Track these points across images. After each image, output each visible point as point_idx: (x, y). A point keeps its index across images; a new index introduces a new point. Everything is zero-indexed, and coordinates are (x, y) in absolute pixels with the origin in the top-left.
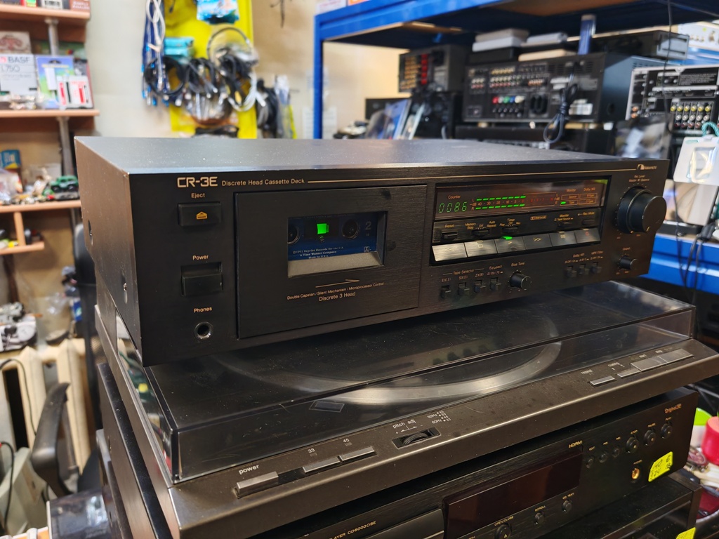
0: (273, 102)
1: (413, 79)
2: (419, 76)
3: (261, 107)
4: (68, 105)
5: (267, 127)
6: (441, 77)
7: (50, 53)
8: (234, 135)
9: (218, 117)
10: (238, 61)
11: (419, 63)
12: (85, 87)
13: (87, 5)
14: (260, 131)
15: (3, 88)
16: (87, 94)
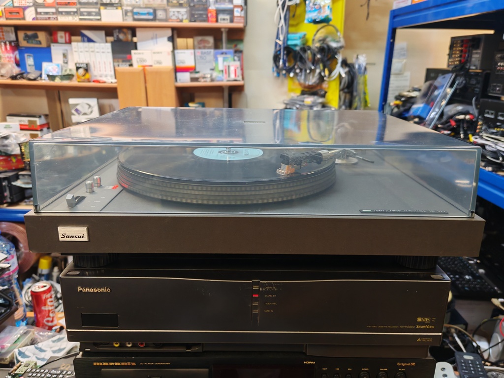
0: (351, 73)
1: (457, 58)
2: (461, 56)
3: (343, 78)
4: (228, 79)
5: (346, 90)
6: (476, 57)
7: (222, 48)
8: (324, 96)
9: (314, 85)
10: (329, 48)
11: (462, 46)
12: (238, 68)
13: (243, 19)
14: (341, 92)
15: (197, 70)
16: (239, 72)
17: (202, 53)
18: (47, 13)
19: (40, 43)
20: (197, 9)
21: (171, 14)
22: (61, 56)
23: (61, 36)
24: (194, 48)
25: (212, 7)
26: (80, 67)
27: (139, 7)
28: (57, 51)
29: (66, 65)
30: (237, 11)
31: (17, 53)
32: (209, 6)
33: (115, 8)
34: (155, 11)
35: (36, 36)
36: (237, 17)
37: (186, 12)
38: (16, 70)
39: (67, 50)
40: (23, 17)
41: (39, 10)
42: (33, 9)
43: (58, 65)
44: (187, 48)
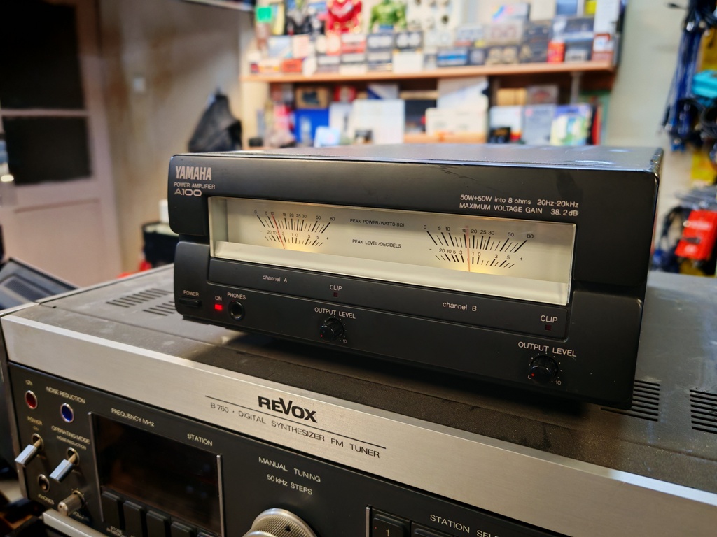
7: (570, 103)
13: (610, 55)
17: (536, 111)
18: (329, 65)
19: (318, 103)
21: (493, 57)
22: (342, 120)
23: (345, 93)
24: (526, 103)
25: (558, 41)
26: (360, 135)
27: (446, 48)
28: (337, 113)
29: (345, 131)
30: (600, 43)
31: (292, 119)
32: (553, 38)
33: (412, 53)
34: (470, 52)
35: (315, 95)
36: (600, 52)
38: (289, 137)
39: (348, 113)
41: (323, 60)
42: (314, 60)
43: (335, 132)
44: (515, 103)
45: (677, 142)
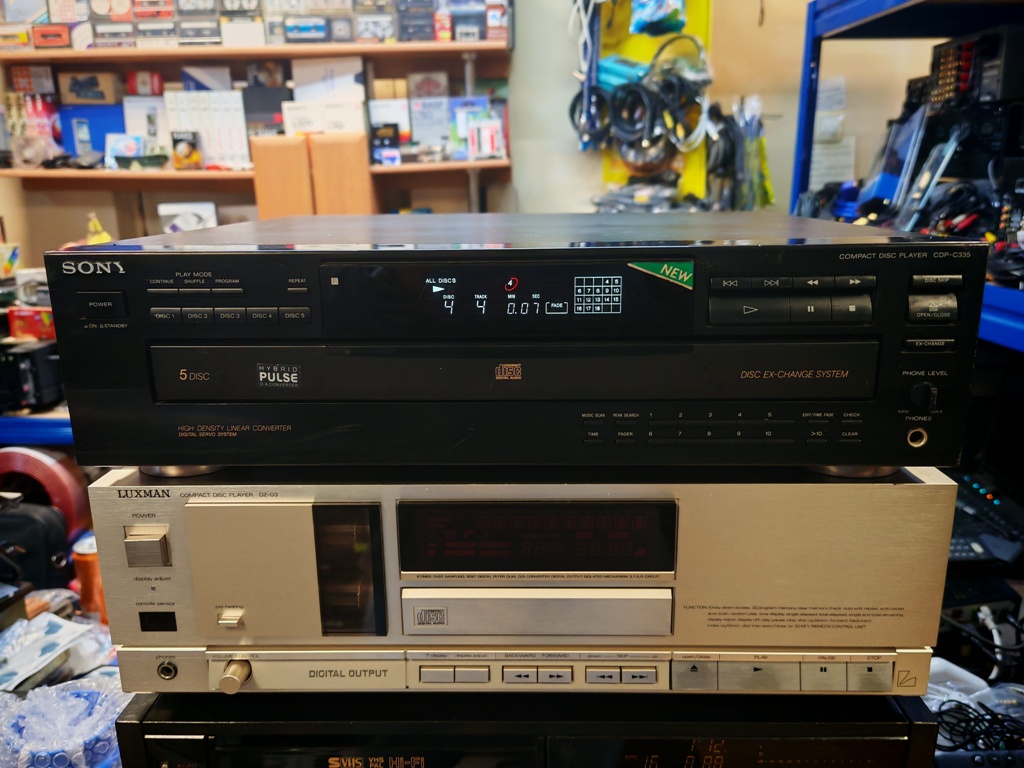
0: (731, 135)
1: (950, 84)
2: (958, 79)
3: (714, 142)
4: (478, 155)
5: (720, 170)
6: (992, 77)
7: (465, 94)
8: (674, 184)
9: (655, 162)
10: (682, 82)
11: (958, 59)
12: (497, 132)
13: (504, 32)
14: (712, 177)
15: (415, 138)
16: (500, 141)
17: (424, 105)
18: (115, 35)
19: (102, 95)
20: (414, 17)
21: (360, 27)
22: (144, 121)
23: (144, 81)
24: (409, 95)
25: (443, 13)
26: (181, 140)
27: (298, 16)
28: (135, 111)
29: (152, 138)
30: (494, 17)
31: (56, 117)
32: (437, 8)
33: (248, 21)
34: (329, 22)
35: (94, 83)
36: (495, 28)
37: (392, 22)
38: (54, 151)
39: (154, 109)
40: (68, 43)
41: (101, 29)
42: (87, 27)
43: (137, 139)
44: (395, 96)
45: (586, 138)
